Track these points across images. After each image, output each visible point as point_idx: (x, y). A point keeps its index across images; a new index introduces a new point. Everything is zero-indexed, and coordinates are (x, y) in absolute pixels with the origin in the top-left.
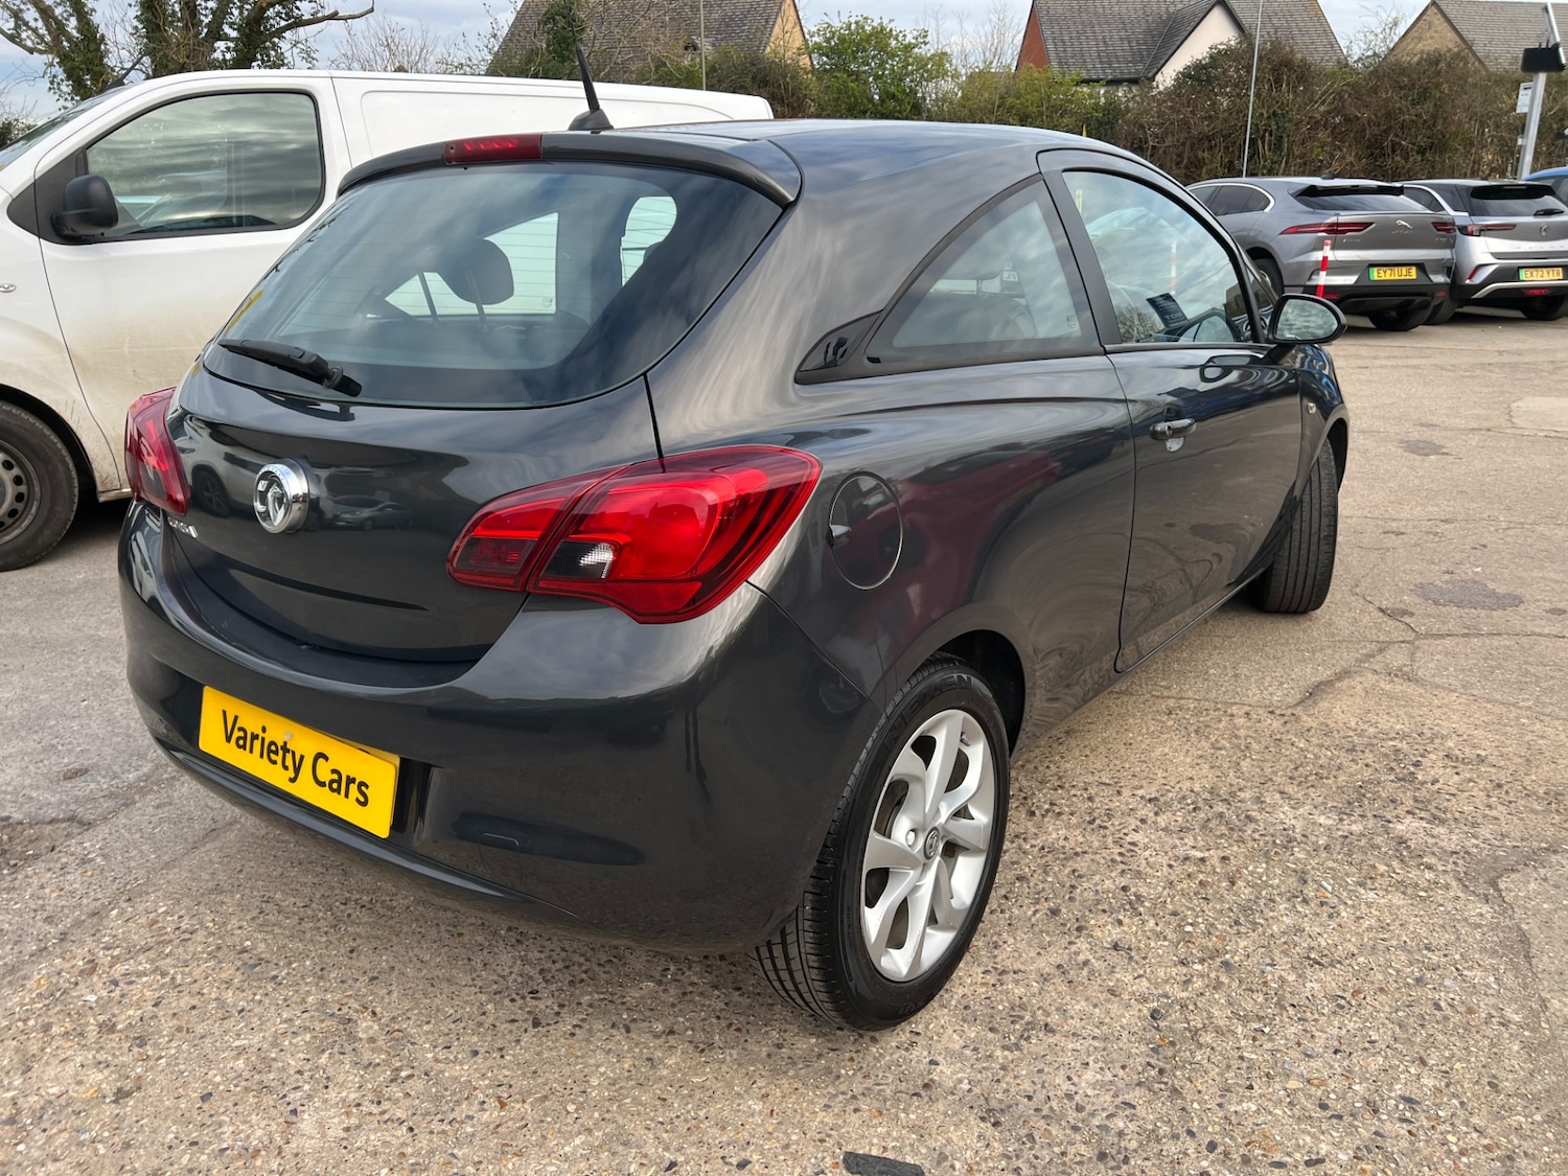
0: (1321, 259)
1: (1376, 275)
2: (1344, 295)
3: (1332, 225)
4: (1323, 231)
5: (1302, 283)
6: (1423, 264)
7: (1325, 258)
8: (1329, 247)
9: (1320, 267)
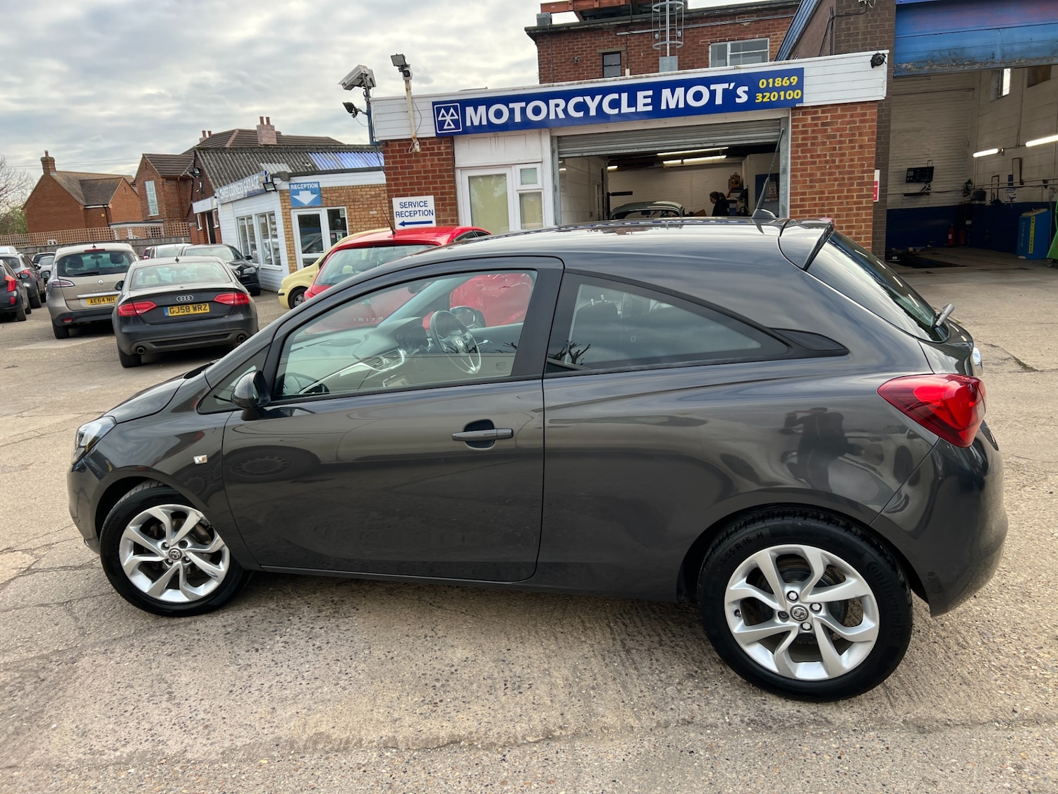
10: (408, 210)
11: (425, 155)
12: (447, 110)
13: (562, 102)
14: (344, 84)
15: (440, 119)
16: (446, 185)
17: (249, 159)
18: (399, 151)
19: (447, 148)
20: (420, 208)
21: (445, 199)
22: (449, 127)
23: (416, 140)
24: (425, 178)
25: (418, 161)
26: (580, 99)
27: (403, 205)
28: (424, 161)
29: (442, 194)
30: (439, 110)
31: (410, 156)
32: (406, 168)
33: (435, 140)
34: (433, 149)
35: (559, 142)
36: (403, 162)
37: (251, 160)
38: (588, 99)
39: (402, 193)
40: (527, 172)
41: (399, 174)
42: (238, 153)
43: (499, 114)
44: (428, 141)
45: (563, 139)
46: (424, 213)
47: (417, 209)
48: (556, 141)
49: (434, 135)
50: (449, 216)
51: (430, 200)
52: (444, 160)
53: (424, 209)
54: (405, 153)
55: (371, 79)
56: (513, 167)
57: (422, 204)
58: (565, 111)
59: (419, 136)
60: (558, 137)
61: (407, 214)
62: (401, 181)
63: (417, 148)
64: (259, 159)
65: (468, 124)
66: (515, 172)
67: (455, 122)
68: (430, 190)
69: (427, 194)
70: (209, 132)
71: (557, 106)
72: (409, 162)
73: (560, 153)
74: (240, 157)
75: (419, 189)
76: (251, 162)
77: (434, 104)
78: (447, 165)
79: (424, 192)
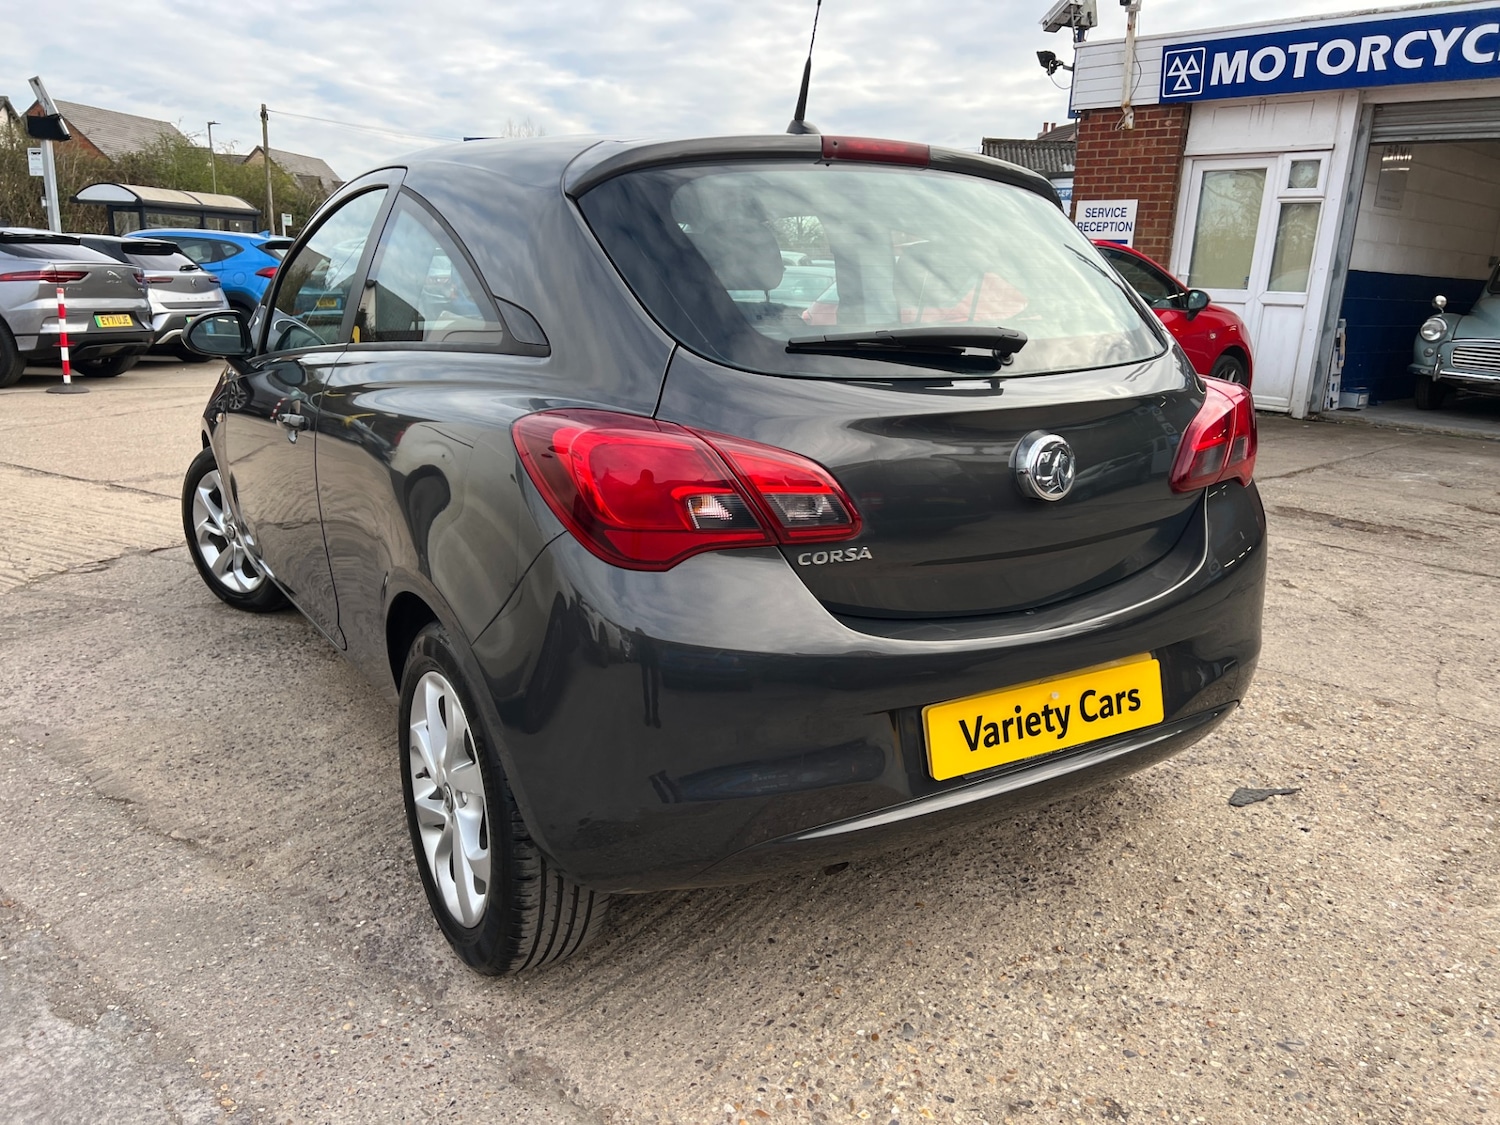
0: (57, 307)
1: (104, 323)
2: (81, 342)
3: (52, 273)
4: (42, 279)
5: (36, 332)
6: (134, 312)
7: (61, 306)
8: (62, 295)
9: (57, 314)
10: (1096, 220)
11: (1140, 134)
12: (1184, 59)
13: (1384, 41)
14: (1045, 23)
15: (1171, 74)
16: (1161, 184)
17: (1051, 157)
18: (1103, 127)
19: (1175, 122)
20: (1114, 219)
21: (1154, 206)
22: (1184, 87)
23: (1129, 109)
24: (1132, 170)
25: (1126, 144)
26: (1421, 35)
27: (1090, 213)
28: (1136, 143)
29: (1152, 197)
30: (1171, 59)
31: (1116, 135)
32: (1107, 154)
33: (1159, 110)
34: (1153, 124)
35: (1375, 114)
36: (1104, 145)
37: (1053, 159)
38: (1436, 35)
39: (1093, 193)
40: (1303, 168)
41: (1096, 163)
42: (1038, 150)
43: (1268, 64)
44: (1147, 111)
45: (1385, 109)
46: (1117, 227)
47: (1109, 219)
48: (1369, 113)
49: (1157, 101)
50: (1155, 235)
51: (1132, 205)
52: (1166, 142)
53: (1120, 219)
54: (1111, 131)
55: (1089, 14)
56: (1281, 156)
57: (1118, 212)
58: (1389, 57)
59: (1134, 103)
60: (1377, 105)
61: (1093, 227)
62: (1096, 175)
63: (1129, 122)
64: (1064, 158)
65: (1214, 81)
66: (1283, 166)
67: (1194, 79)
68: (1135, 190)
69: (1129, 197)
70: (1053, 125)
71: (1375, 47)
72: (1113, 144)
73: (1373, 135)
74: (1039, 154)
75: (1119, 188)
76: (1051, 164)
77: (1166, 49)
78: (1171, 151)
79: (1126, 193)
